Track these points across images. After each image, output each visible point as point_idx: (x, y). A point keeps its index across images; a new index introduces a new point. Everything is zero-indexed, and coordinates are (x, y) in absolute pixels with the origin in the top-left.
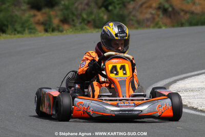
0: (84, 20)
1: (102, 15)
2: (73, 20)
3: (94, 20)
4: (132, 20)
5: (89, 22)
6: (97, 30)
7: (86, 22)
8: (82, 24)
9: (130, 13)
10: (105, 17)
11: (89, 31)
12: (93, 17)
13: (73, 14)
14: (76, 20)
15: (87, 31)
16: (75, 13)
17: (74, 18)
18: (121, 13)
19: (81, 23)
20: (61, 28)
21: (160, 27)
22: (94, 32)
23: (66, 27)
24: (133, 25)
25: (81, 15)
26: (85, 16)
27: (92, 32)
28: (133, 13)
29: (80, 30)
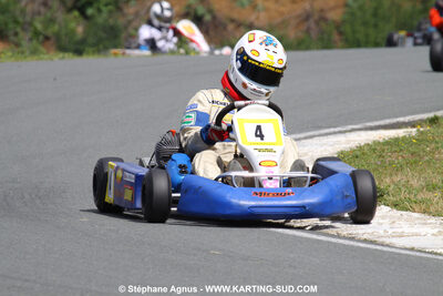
1: (73, 25)
3: (58, 36)
6: (61, 55)
7: (41, 38)
8: (34, 42)
10: (80, 30)
11: (46, 57)
12: (56, 28)
13: (16, 22)
14: (21, 34)
15: (42, 56)
17: (19, 30)
19: (31, 39)
22: (56, 59)
25: (31, 24)
26: (39, 26)
29: (27, 53)
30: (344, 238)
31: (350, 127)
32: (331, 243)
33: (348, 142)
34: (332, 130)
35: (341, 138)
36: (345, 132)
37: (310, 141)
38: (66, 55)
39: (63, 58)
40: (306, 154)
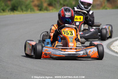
0: (61, 4)
2: (55, 4)
20: (48, 9)
21: (106, 9)
23: (51, 8)
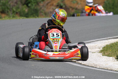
0: (14, 12)
1: (24, 9)
2: (8, 12)
3: (20, 12)
4: (42, 12)
5: (17, 13)
6: (23, 17)
7: (15, 13)
8: (13, 14)
9: (41, 8)
10: (26, 10)
11: (18, 18)
12: (19, 10)
13: (8, 8)
14: (9, 12)
15: (17, 18)
16: (9, 8)
17: (9, 11)
18: (36, 8)
24: (42, 15)
25: (12, 9)
26: (14, 9)
27: (20, 19)
28: (43, 8)
30: (109, 70)
31: (109, 38)
32: (106, 71)
33: (109, 42)
34: (104, 39)
35: (106, 41)
36: (108, 39)
37: (97, 42)
38: (24, 17)
39: (23, 18)
40: (96, 46)
